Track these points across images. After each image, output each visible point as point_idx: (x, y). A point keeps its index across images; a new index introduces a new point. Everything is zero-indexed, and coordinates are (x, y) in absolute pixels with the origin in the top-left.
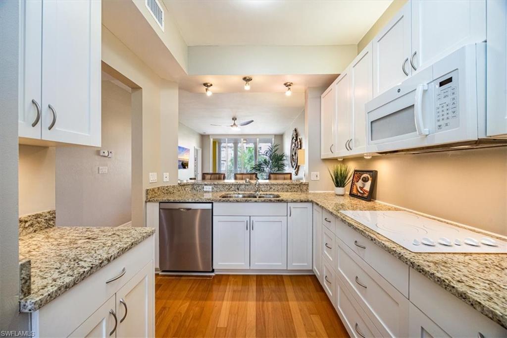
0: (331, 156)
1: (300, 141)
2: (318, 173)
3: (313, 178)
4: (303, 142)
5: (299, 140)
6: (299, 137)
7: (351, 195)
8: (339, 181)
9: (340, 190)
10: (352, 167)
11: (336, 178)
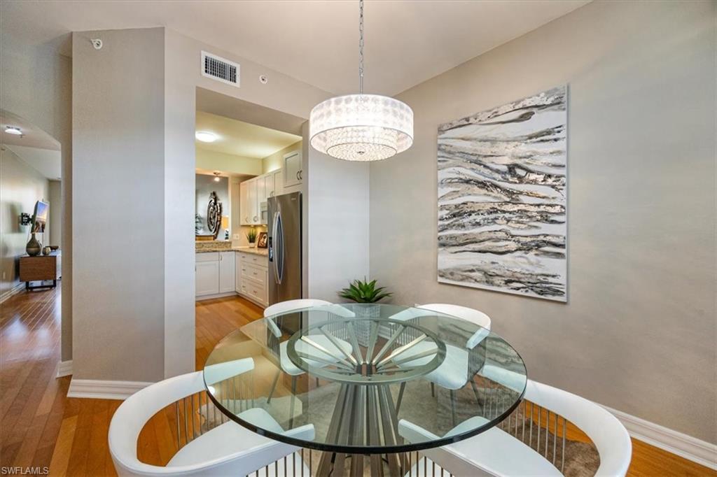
0: (246, 224)
1: (220, 206)
2: (238, 235)
3: (235, 238)
4: (223, 206)
5: (218, 205)
6: (218, 202)
7: (259, 247)
8: (252, 239)
9: (252, 245)
10: (259, 230)
11: (250, 237)
